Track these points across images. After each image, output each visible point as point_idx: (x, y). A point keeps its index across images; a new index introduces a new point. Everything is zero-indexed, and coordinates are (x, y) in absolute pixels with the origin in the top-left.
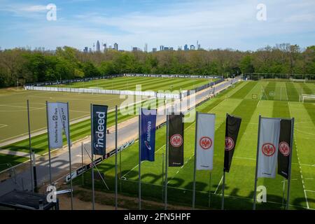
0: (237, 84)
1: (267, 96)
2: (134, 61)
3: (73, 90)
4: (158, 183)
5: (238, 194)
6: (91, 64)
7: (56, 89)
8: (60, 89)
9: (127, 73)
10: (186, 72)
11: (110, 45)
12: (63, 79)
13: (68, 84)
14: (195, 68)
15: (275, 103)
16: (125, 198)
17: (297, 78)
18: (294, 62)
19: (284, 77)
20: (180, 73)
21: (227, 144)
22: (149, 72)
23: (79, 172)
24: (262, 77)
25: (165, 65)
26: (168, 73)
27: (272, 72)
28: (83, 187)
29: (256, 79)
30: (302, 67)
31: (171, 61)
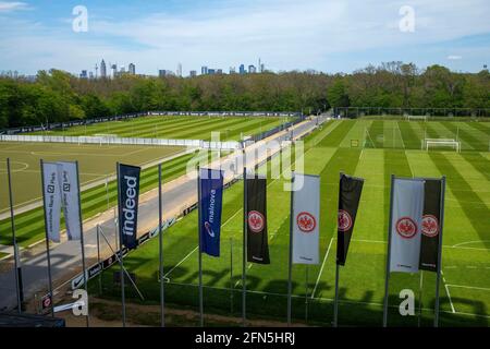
0: (325, 125)
1: (373, 142)
2: (163, 91)
3: (68, 139)
4: (220, 285)
5: (348, 296)
6: (95, 98)
7: (40, 139)
8: (47, 139)
9: (154, 110)
10: (246, 107)
11: (123, 66)
12: (51, 122)
13: (59, 129)
14: (259, 100)
15: (386, 153)
16: (171, 311)
17: (414, 114)
18: (408, 90)
19: (395, 113)
20: (236, 110)
21: (341, 221)
22: (187, 109)
23: (92, 272)
24: (363, 114)
25: (213, 97)
26: (218, 109)
27: (377, 105)
28: (100, 297)
29: (353, 116)
30: (421, 97)
31: (221, 90)
